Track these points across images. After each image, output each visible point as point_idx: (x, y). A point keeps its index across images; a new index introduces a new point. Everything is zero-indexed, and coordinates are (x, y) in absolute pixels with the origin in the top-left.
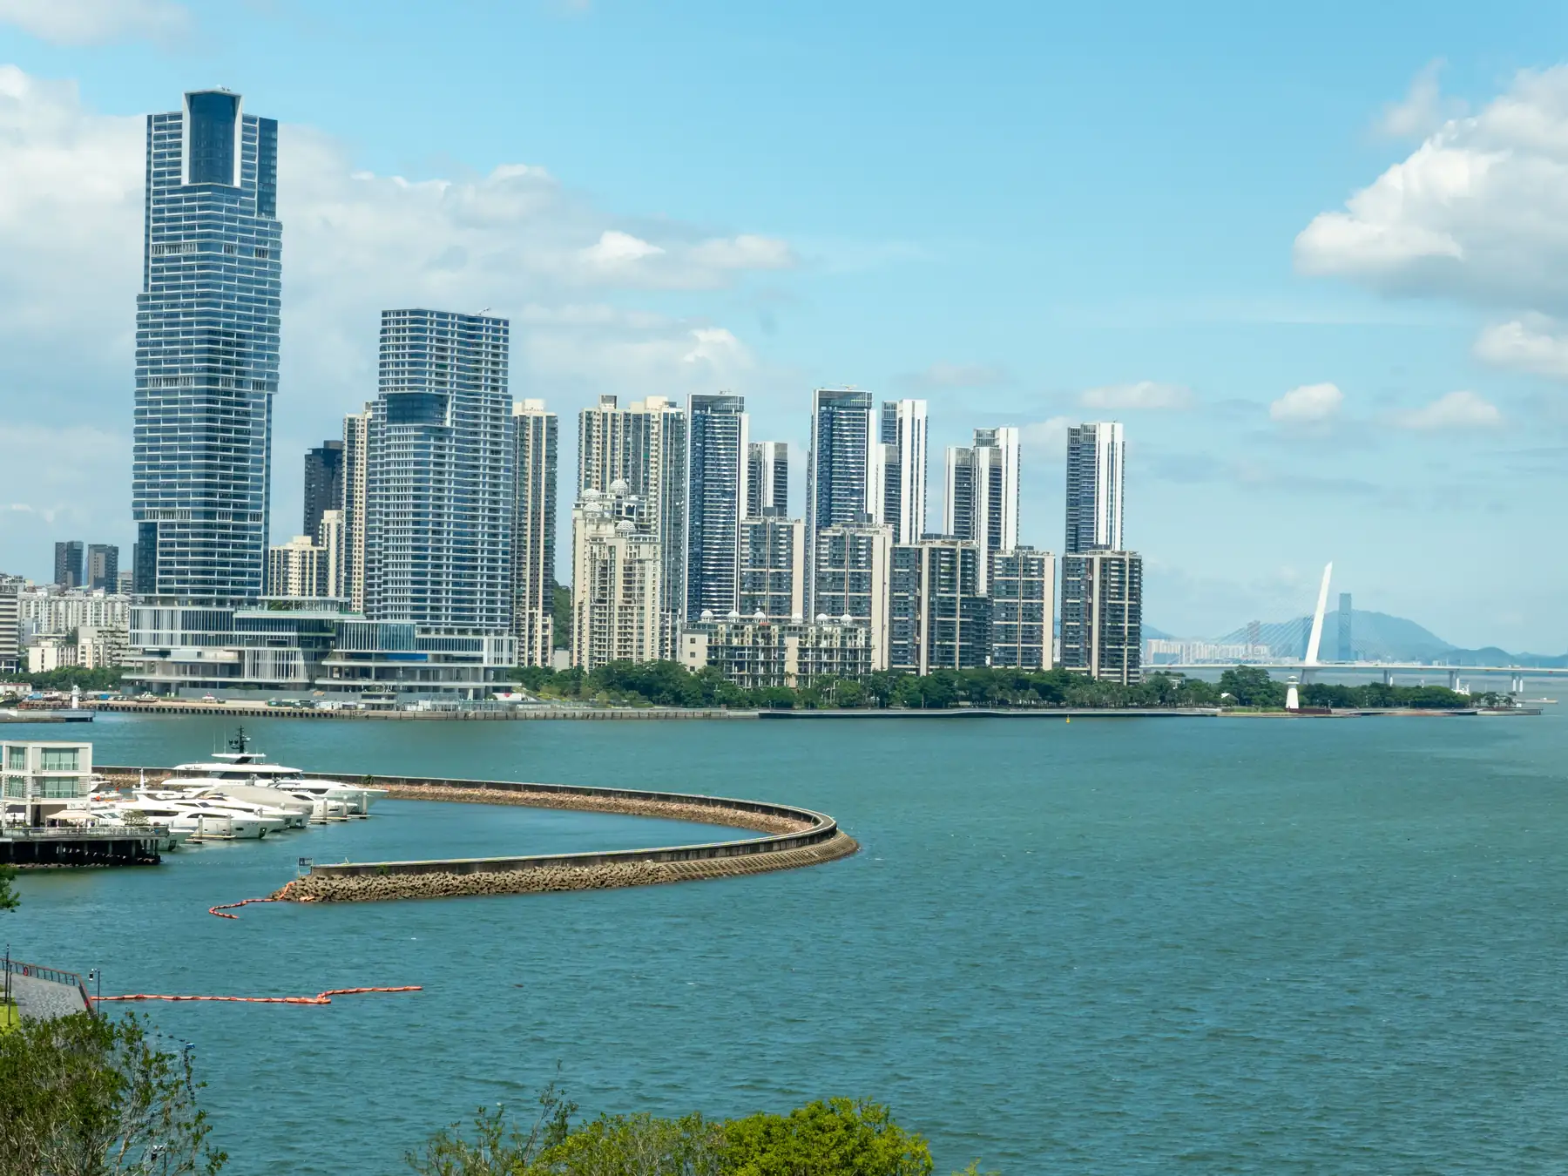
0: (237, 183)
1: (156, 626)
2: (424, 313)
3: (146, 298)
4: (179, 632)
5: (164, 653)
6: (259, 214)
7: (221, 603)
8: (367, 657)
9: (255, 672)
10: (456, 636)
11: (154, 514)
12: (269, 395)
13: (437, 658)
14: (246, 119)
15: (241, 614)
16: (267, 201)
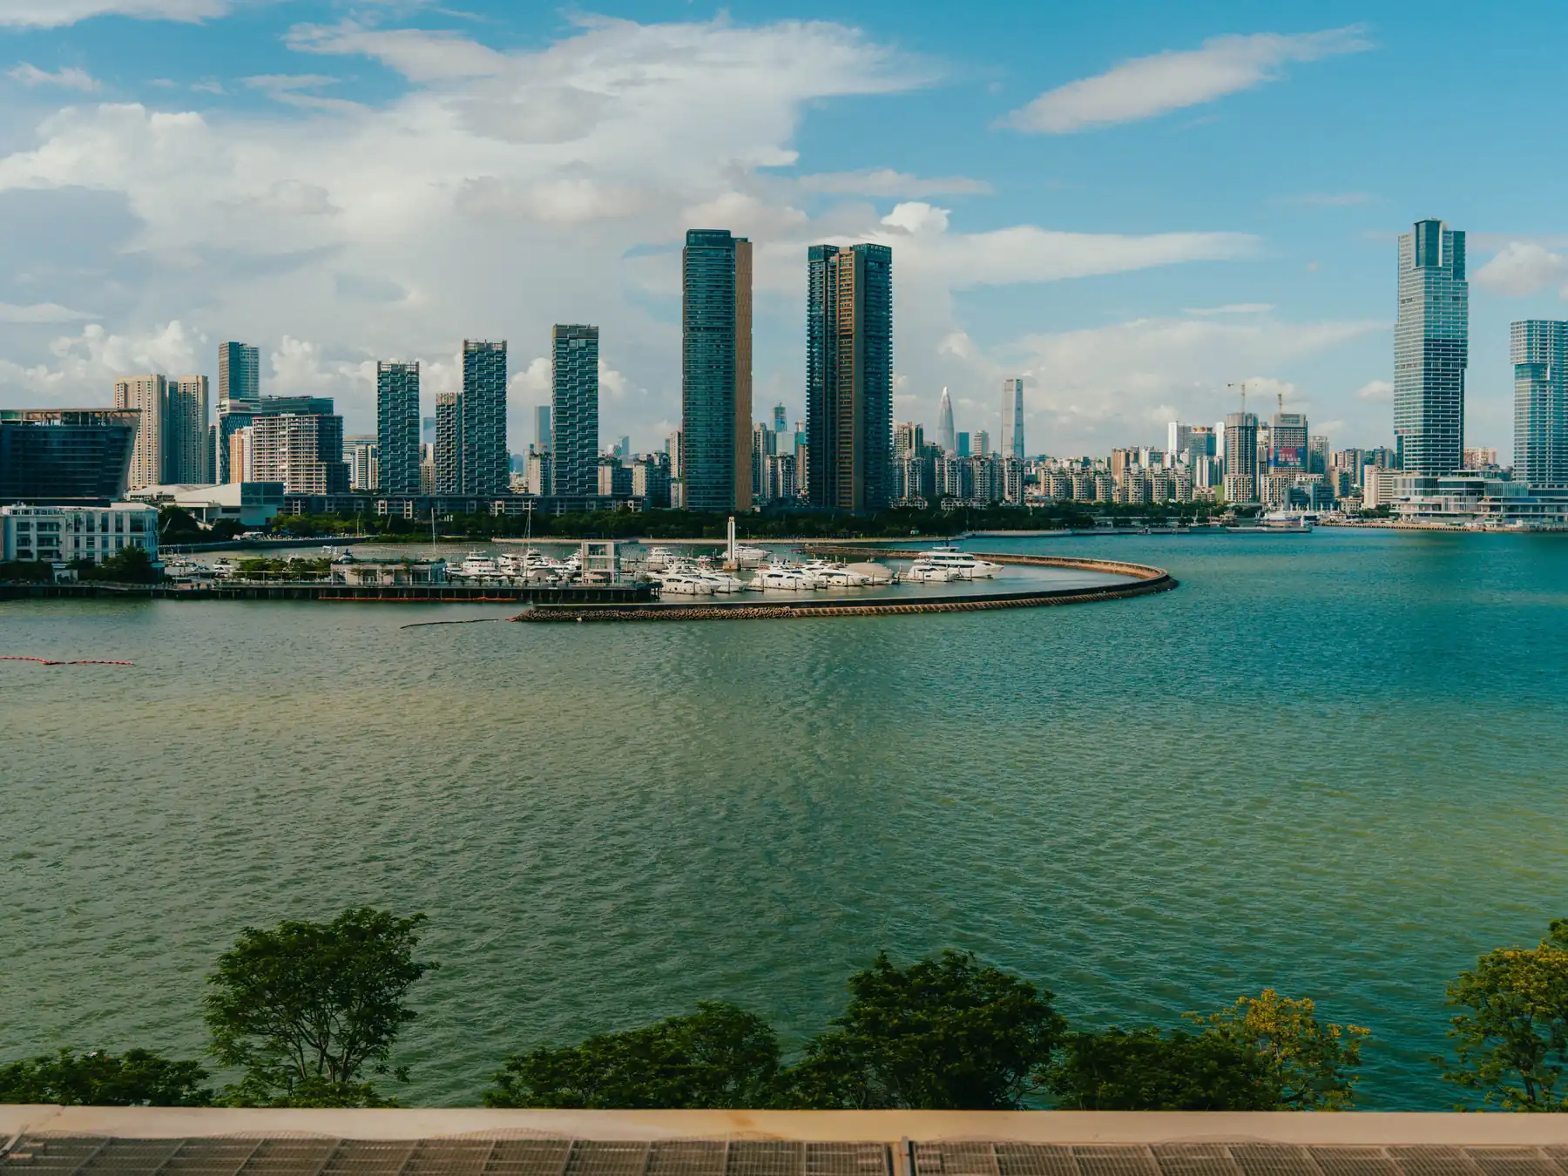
0: (1440, 265)
1: (1404, 486)
2: (1546, 322)
3: (1397, 326)
4: (1413, 489)
5: (1408, 499)
6: (1454, 279)
7: (1434, 474)
8: (1499, 500)
9: (1446, 509)
10: (1556, 489)
11: (1403, 432)
12: (1462, 370)
13: (1543, 500)
14: (1444, 232)
15: (1442, 479)
16: (1459, 272)
